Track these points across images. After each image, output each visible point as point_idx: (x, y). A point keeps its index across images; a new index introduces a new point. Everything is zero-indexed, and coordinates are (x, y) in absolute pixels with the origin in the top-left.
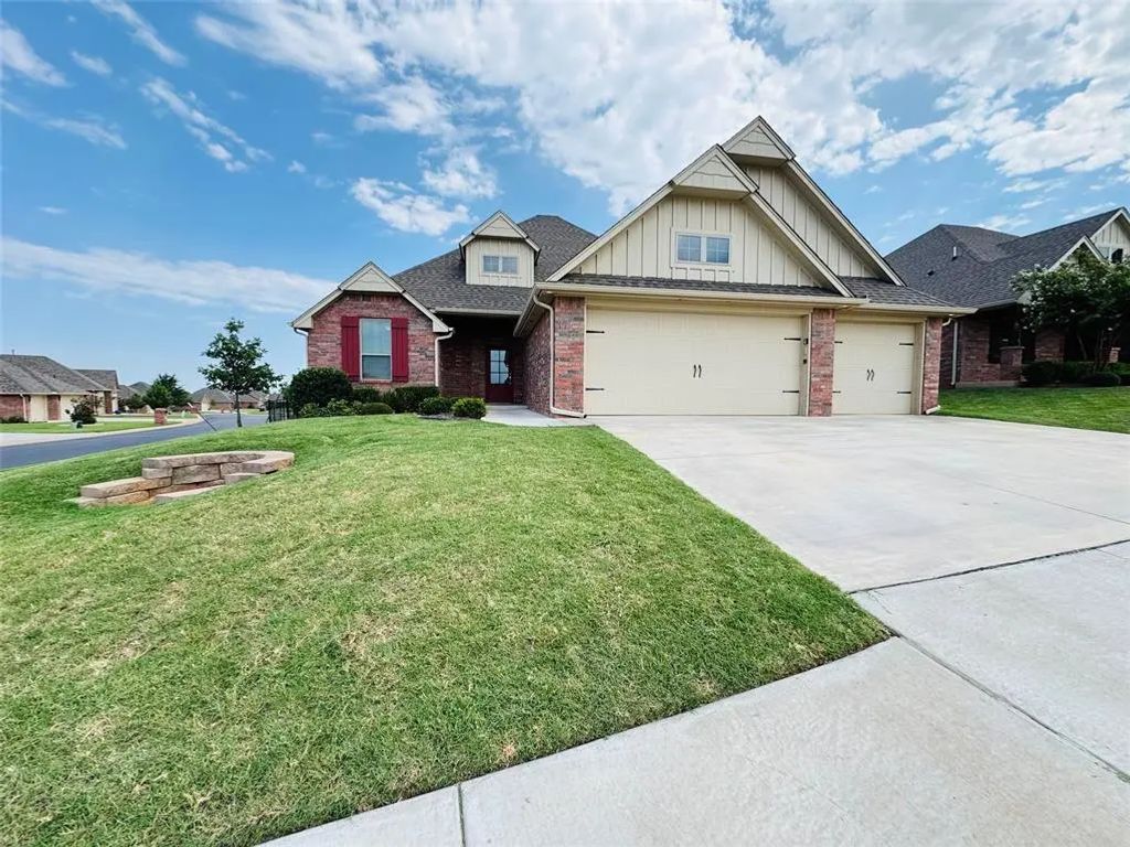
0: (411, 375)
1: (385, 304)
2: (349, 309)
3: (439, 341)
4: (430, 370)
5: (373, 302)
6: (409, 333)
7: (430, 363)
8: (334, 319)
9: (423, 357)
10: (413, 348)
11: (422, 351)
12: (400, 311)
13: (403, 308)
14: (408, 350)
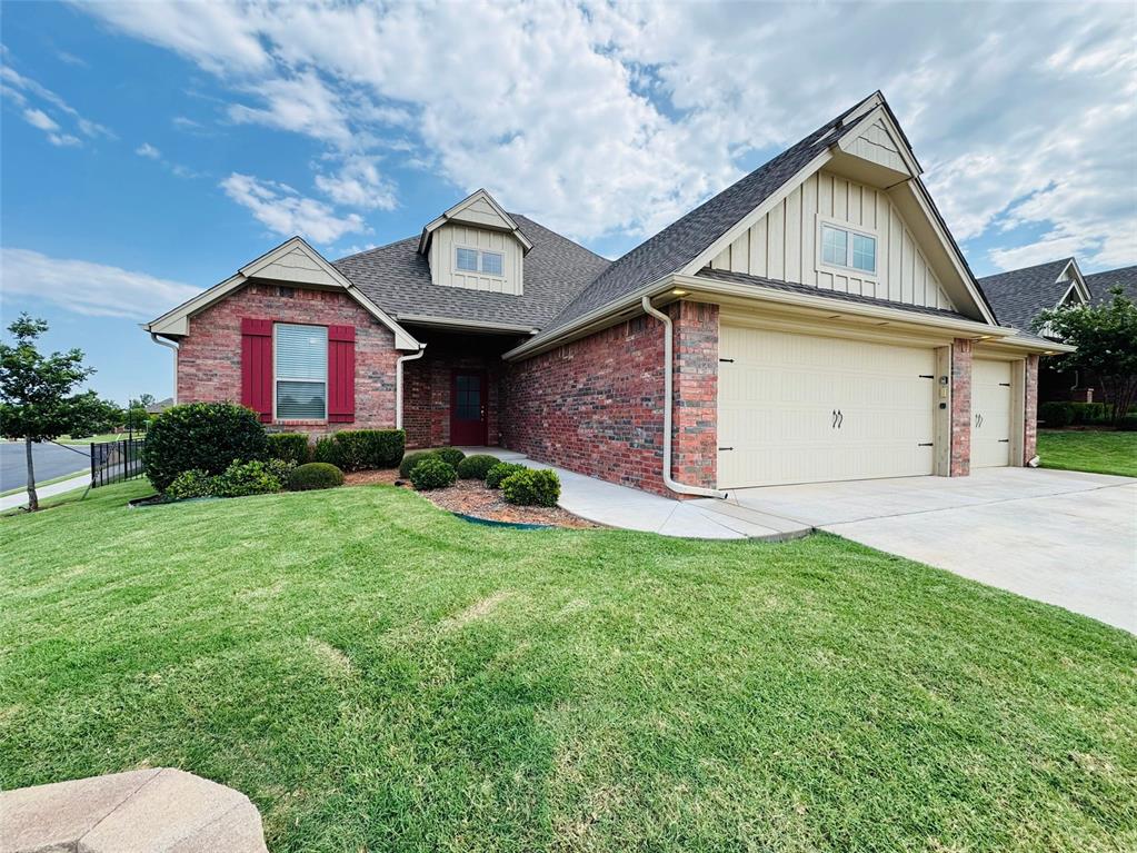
0: (358, 413)
1: (318, 303)
3: (405, 363)
5: (299, 299)
6: (356, 349)
8: (228, 322)
9: (379, 385)
10: (362, 372)
11: (375, 377)
12: (343, 315)
13: (349, 311)
14: (353, 375)
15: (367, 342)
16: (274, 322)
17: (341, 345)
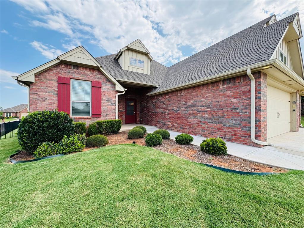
0: (102, 114)
1: (88, 72)
2: (64, 72)
3: (118, 95)
4: (114, 111)
5: (80, 70)
6: (102, 90)
7: (113, 107)
8: (52, 77)
9: (110, 103)
10: (104, 99)
11: (108, 100)
12: (97, 77)
13: (99, 76)
14: (101, 100)
15: (106, 88)
16: (71, 79)
17: (96, 88)
